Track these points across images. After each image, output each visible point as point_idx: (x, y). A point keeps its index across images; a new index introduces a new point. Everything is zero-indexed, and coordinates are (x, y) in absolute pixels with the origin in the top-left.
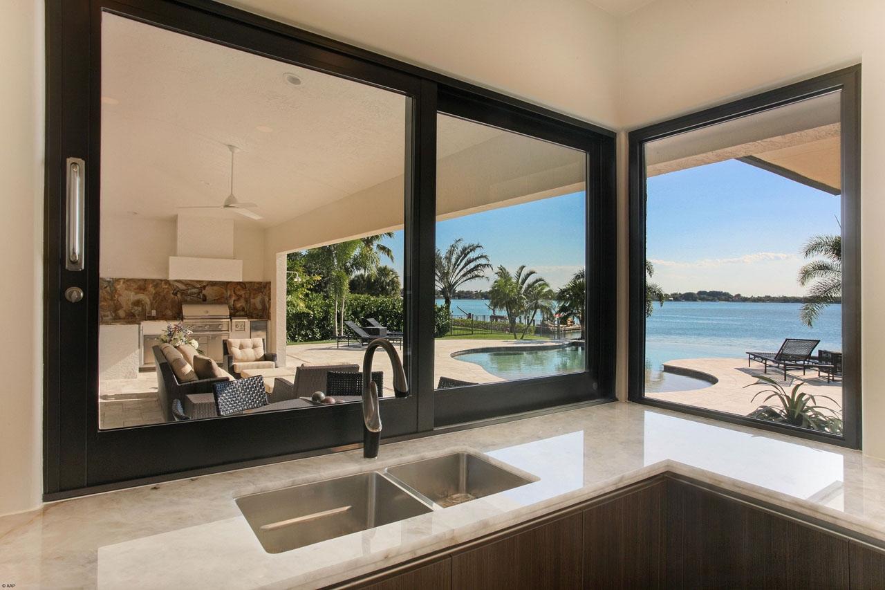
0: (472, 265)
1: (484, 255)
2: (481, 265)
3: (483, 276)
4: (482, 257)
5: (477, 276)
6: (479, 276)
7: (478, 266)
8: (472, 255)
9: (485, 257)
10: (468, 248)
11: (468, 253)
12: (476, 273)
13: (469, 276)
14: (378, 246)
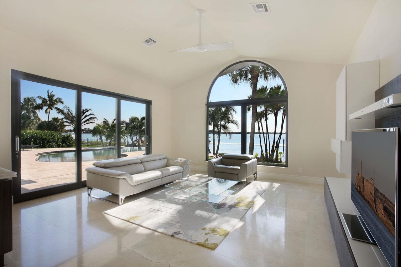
0: (87, 118)
1: (93, 113)
2: (92, 118)
3: (94, 123)
4: (92, 114)
5: (91, 122)
6: (92, 123)
7: (91, 118)
8: (87, 113)
9: (93, 114)
10: (85, 110)
11: (85, 112)
12: (90, 121)
13: (88, 122)
14: (55, 108)
